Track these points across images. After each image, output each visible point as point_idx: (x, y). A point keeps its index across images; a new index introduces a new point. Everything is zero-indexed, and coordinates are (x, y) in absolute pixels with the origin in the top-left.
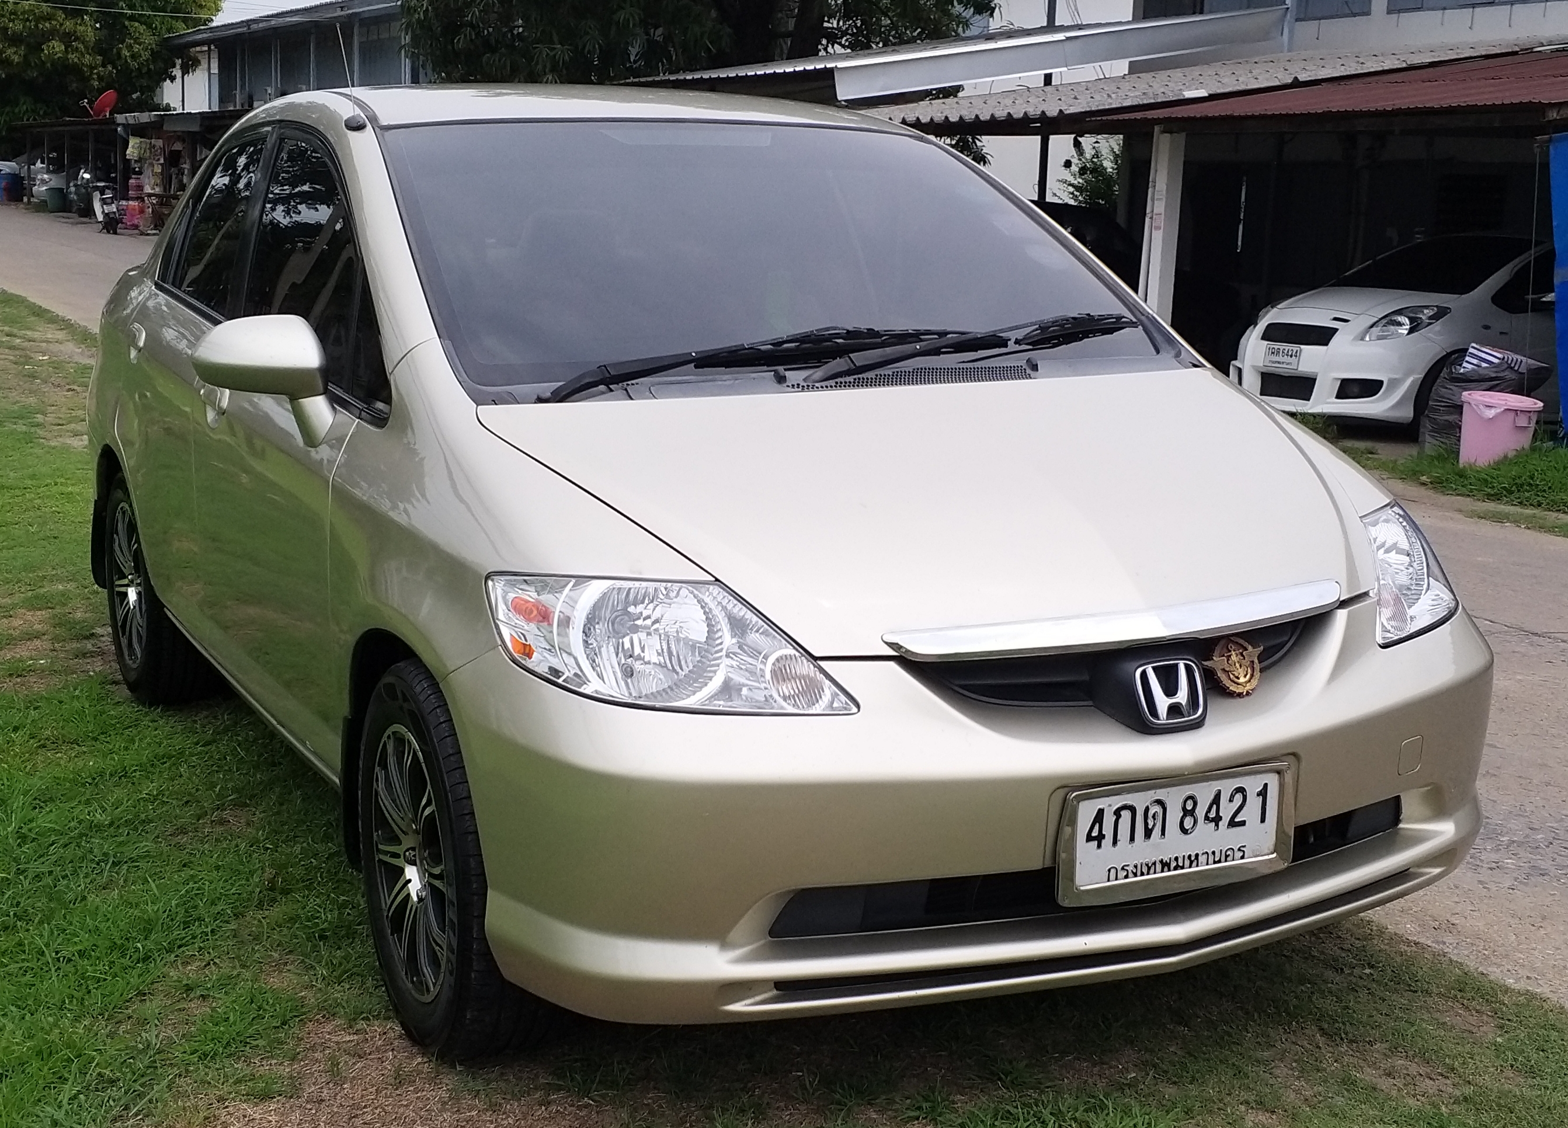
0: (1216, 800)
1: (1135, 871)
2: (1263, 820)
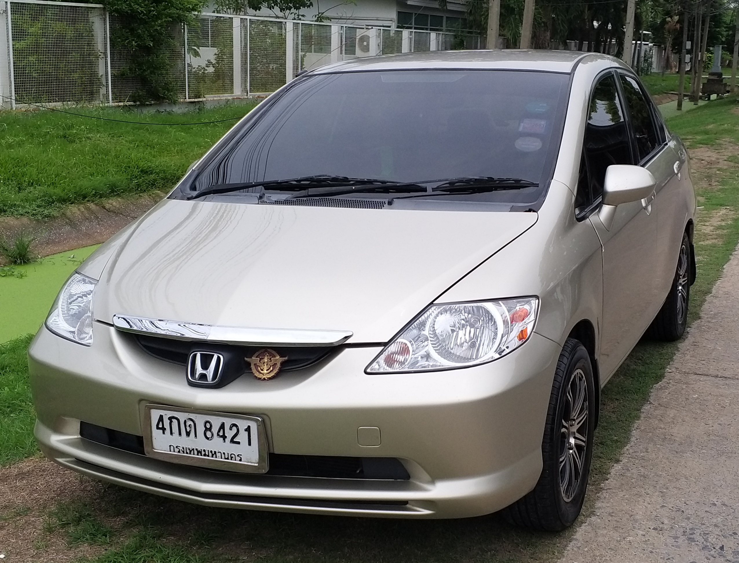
0: (222, 426)
1: (183, 450)
2: (250, 444)
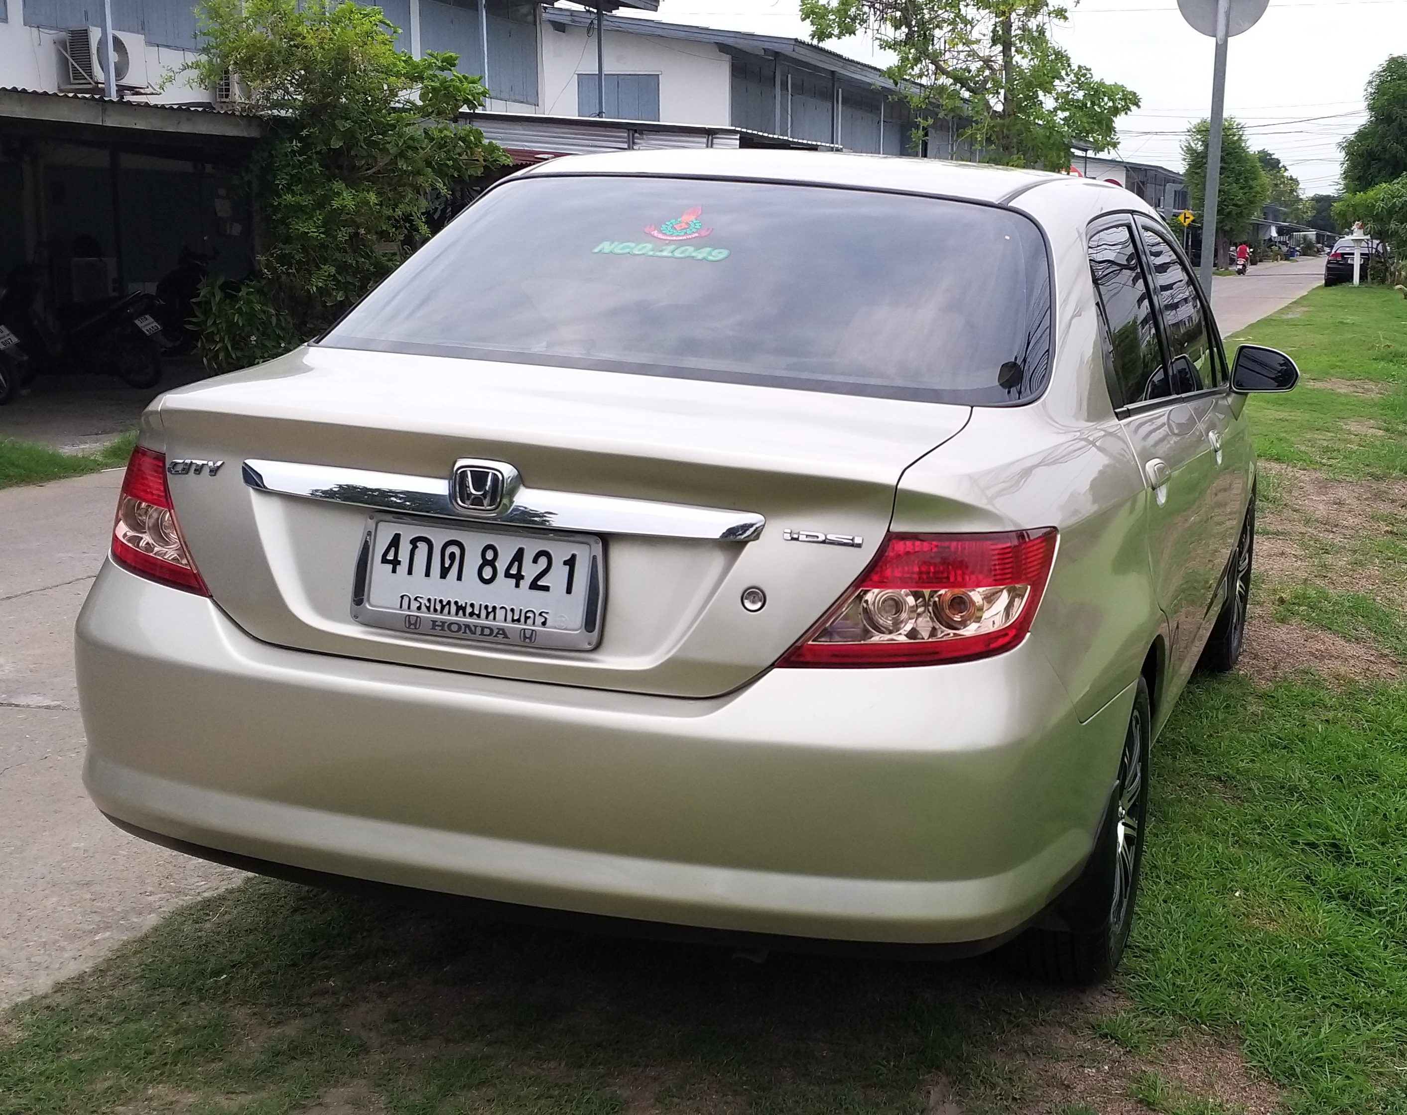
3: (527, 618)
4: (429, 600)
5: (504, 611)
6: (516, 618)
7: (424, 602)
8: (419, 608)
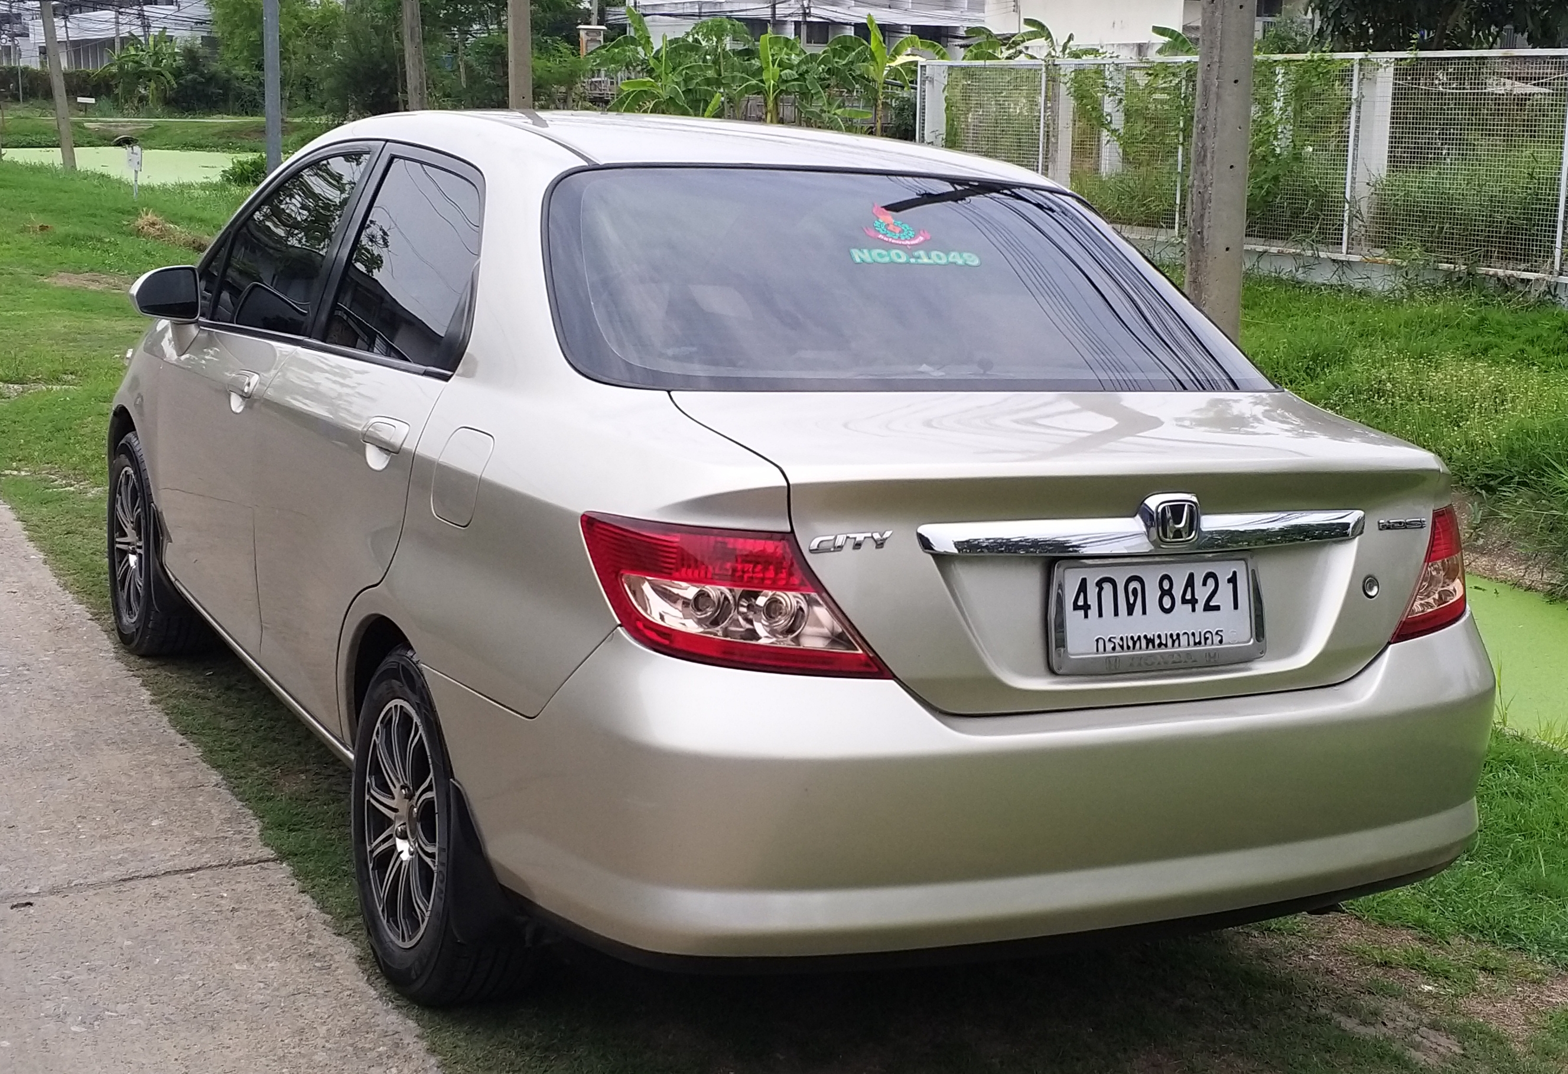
3: (1206, 639)
4: (1122, 639)
5: (1186, 636)
6: (1197, 640)
7: (1117, 641)
8: (1114, 649)
